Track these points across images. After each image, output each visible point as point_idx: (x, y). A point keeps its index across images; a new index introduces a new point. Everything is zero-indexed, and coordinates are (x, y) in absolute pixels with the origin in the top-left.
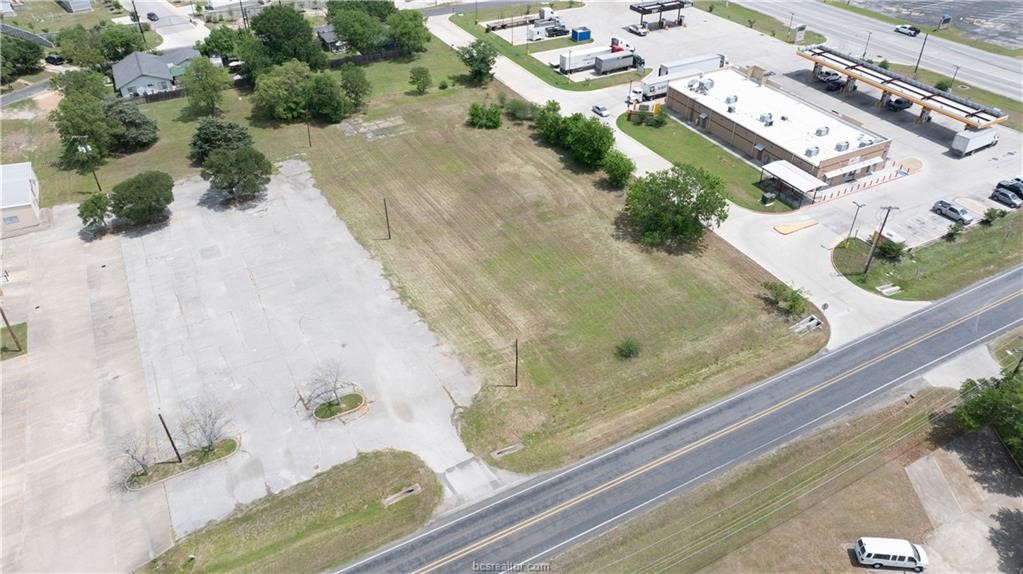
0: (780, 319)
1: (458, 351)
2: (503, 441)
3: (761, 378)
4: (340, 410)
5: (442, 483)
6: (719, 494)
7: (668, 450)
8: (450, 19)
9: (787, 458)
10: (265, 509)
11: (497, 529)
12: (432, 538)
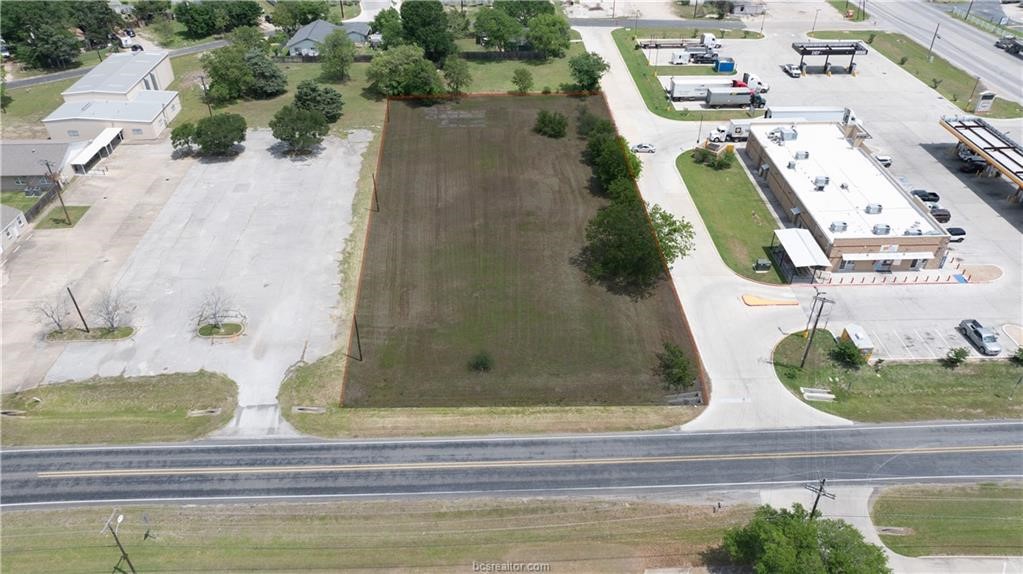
0: (661, 385)
1: (343, 318)
2: (312, 400)
3: (584, 431)
4: (217, 333)
5: (235, 415)
6: (441, 516)
7: (430, 459)
8: (613, 33)
9: (534, 511)
10: (109, 386)
11: (238, 464)
12: (189, 451)
